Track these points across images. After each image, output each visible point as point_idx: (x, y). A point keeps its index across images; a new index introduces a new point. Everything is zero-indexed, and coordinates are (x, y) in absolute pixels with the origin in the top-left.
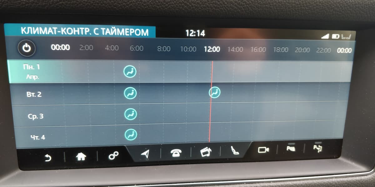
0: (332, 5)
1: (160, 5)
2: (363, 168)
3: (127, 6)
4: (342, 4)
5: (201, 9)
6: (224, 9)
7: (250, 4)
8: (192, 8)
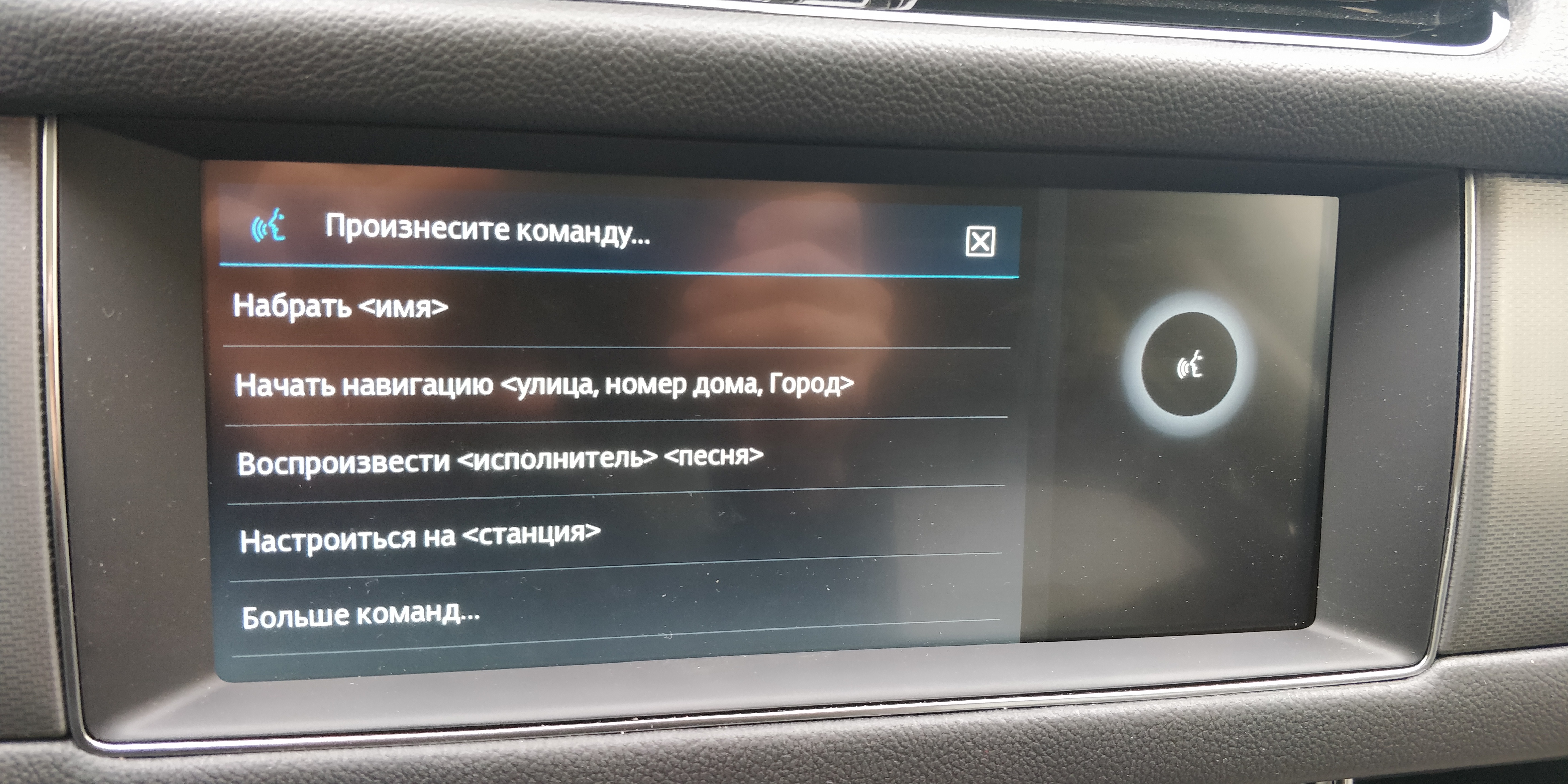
0: (1261, 106)
1: (738, 101)
2: (1392, 656)
3: (635, 104)
4: (1291, 102)
5: (861, 114)
6: (932, 116)
7: (1011, 101)
8: (834, 111)
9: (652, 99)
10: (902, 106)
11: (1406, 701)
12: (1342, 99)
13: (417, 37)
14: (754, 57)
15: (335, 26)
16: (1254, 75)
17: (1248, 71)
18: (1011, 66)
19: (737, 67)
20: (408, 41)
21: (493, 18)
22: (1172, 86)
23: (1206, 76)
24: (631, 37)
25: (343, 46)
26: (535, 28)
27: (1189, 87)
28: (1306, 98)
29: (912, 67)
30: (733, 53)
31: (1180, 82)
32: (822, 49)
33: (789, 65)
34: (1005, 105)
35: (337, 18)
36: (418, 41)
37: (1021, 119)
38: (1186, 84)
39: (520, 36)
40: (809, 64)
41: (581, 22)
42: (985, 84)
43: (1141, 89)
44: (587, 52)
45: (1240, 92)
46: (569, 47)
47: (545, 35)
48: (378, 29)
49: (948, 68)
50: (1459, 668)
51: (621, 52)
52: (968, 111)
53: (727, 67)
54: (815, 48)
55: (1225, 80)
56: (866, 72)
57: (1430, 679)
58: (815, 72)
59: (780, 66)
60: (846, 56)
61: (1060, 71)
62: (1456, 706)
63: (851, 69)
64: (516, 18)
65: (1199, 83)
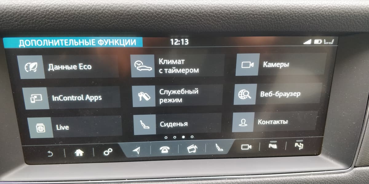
0: (308, 18)
1: (141, 23)
2: (341, 166)
9: (115, 24)
10: (191, 23)
11: (343, 179)
12: (335, 15)
13: (44, 11)
14: (144, 11)
15: (21, 9)
16: (305, 9)
17: (304, 8)
18: (225, 10)
19: (139, 14)
20: (42, 12)
21: (66, 4)
22: (278, 14)
23: (290, 10)
24: (107, 7)
25: (24, 14)
26: (78, 6)
27: (284, 14)
28: (323, 15)
29: (194, 12)
30: (138, 10)
31: (281, 12)
32: (165, 8)
33: (155, 13)
34: (224, 22)
35: (21, 6)
36: (45, 12)
37: (229, 25)
38: (283, 13)
39: (74, 9)
40: (161, 12)
41: (92, 3)
42: (217, 16)
43: (268, 15)
44: (94, 12)
45: (301, 15)
46: (88, 11)
47: (81, 8)
48: (33, 9)
49: (205, 12)
50: (360, 170)
51: (104, 12)
52: (213, 24)
53: (136, 14)
54: (163, 8)
55: (296, 11)
56: (179, 14)
57: (351, 173)
58: (163, 15)
59: (153, 14)
60: (173, 10)
61: (241, 11)
62: (358, 180)
63: (174, 13)
64: (72, 3)
65: (287, 12)
